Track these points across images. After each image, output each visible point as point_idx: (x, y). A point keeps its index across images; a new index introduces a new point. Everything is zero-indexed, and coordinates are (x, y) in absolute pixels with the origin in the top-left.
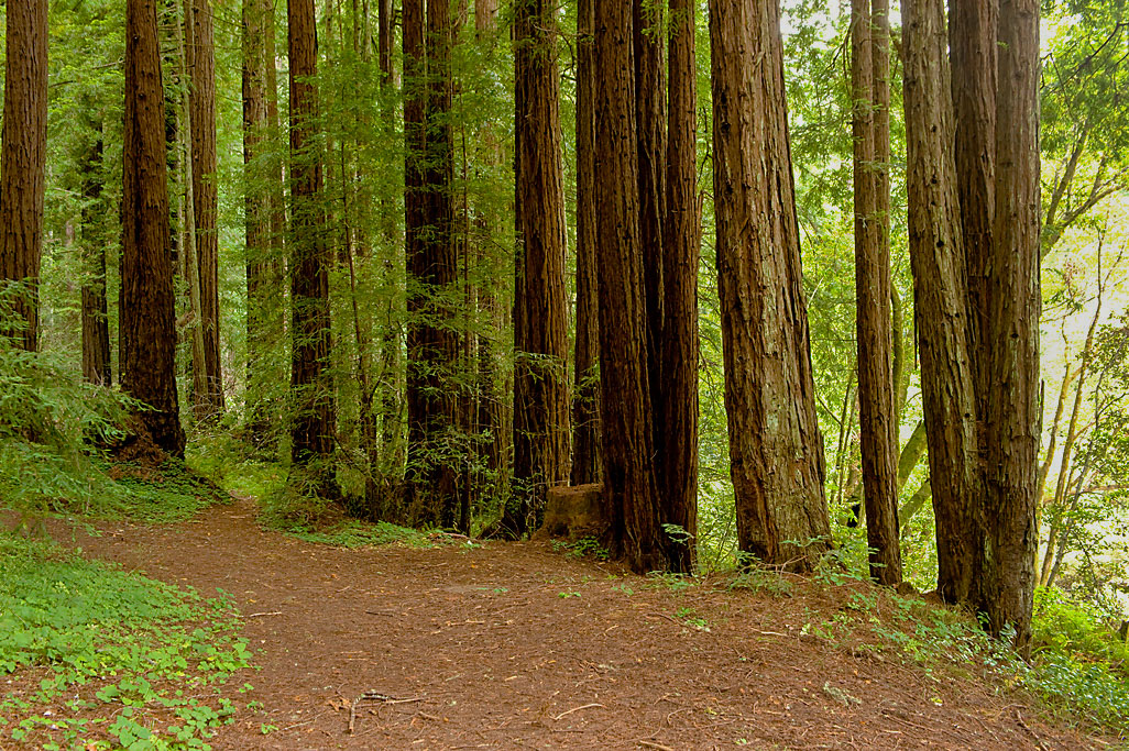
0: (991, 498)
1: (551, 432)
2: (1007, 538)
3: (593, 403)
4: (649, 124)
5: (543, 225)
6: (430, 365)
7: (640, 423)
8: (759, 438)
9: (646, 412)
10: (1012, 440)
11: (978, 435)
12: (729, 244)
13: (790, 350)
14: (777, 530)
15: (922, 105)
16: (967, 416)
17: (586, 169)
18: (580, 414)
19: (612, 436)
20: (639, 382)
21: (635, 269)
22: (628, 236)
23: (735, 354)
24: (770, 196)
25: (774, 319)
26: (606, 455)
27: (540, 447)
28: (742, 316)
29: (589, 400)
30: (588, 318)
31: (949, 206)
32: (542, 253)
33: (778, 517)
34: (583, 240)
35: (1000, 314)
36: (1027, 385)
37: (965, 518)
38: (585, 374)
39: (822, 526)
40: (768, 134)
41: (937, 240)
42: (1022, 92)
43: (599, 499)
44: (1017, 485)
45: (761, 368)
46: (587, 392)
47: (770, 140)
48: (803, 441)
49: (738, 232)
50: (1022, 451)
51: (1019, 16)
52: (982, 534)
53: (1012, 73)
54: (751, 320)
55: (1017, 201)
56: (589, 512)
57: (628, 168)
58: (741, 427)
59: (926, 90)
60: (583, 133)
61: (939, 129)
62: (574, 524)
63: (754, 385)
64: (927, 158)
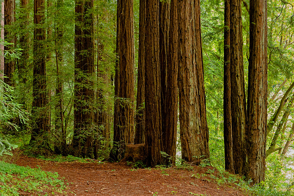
0: (248, 146)
1: (127, 125)
2: (252, 156)
3: (143, 116)
4: (164, 22)
5: (126, 52)
6: (87, 101)
7: (158, 123)
8: (188, 128)
9: (160, 120)
10: (253, 130)
11: (246, 128)
12: (181, 73)
13: (197, 103)
14: (192, 154)
15: (234, 37)
16: (243, 123)
17: (142, 34)
18: (138, 120)
19: (148, 127)
20: (158, 110)
21: (158, 72)
22: (155, 61)
23: (182, 104)
24: (193, 60)
25: (193, 95)
26: (146, 134)
27: (123, 131)
28: (184, 94)
29: (141, 115)
30: (141, 86)
31: (240, 66)
32: (126, 61)
33: (192, 150)
34: (140, 59)
35: (252, 96)
36: (258, 115)
37: (241, 151)
38: (140, 106)
39: (204, 153)
40: (193, 42)
41: (236, 75)
42: (259, 36)
43: (144, 149)
44: (254, 142)
45: (189, 108)
46: (141, 112)
47: (193, 44)
48: (200, 129)
49: (184, 70)
50: (256, 133)
51: (259, 16)
52: (245, 155)
53: (256, 31)
54: (186, 95)
55: (257, 66)
56: (140, 153)
57: (156, 38)
58: (183, 125)
59: (235, 33)
60: (141, 21)
61: (238, 44)
62: (135, 157)
63: (187, 113)
64: (235, 52)
